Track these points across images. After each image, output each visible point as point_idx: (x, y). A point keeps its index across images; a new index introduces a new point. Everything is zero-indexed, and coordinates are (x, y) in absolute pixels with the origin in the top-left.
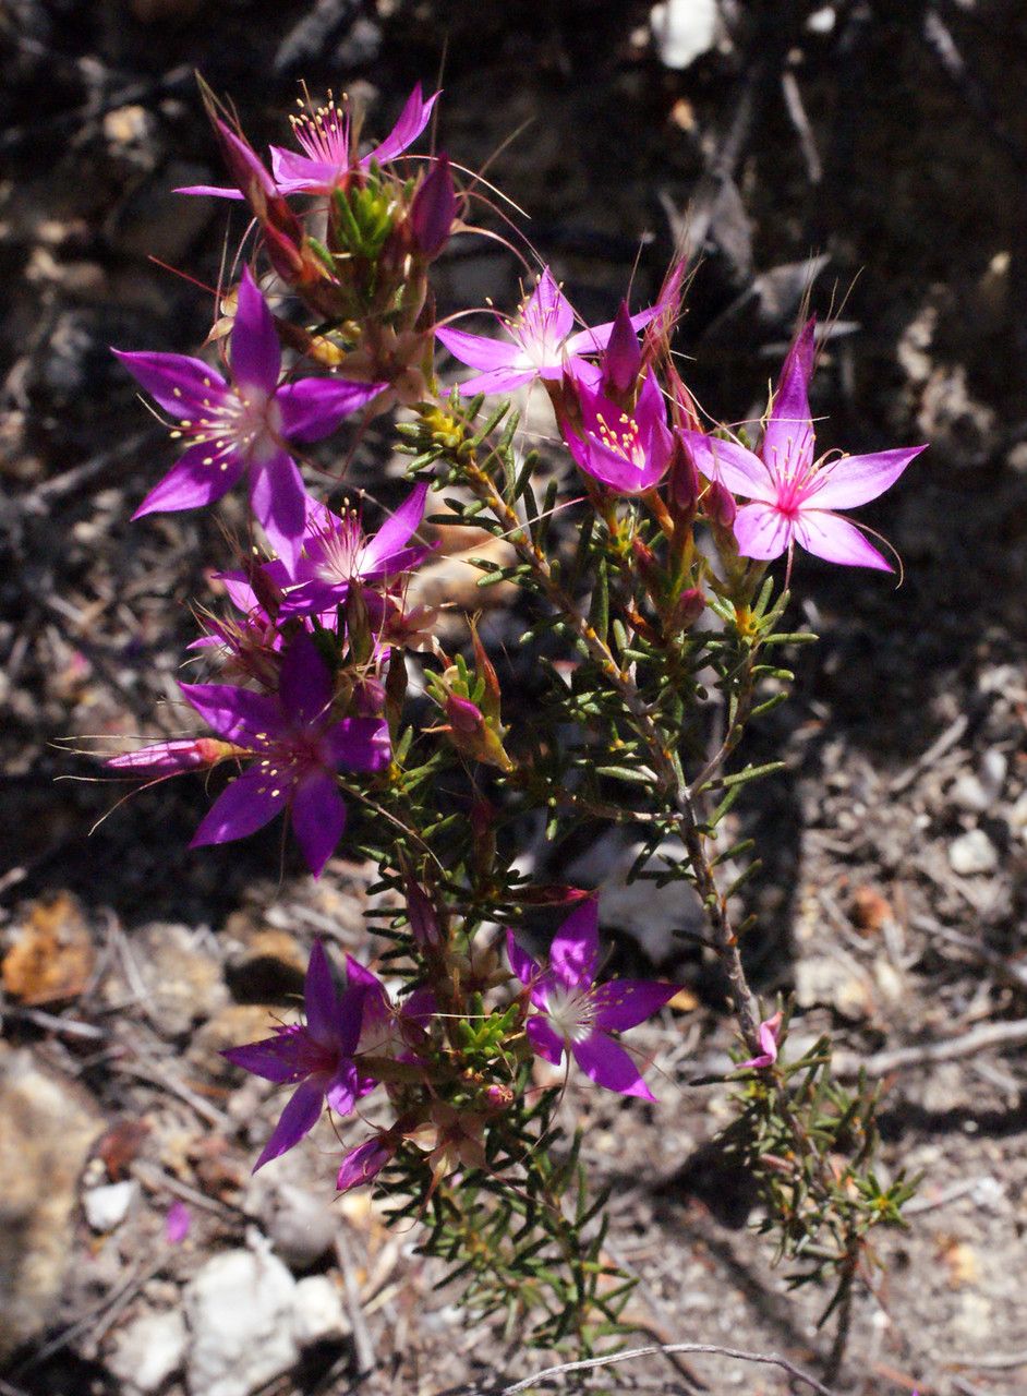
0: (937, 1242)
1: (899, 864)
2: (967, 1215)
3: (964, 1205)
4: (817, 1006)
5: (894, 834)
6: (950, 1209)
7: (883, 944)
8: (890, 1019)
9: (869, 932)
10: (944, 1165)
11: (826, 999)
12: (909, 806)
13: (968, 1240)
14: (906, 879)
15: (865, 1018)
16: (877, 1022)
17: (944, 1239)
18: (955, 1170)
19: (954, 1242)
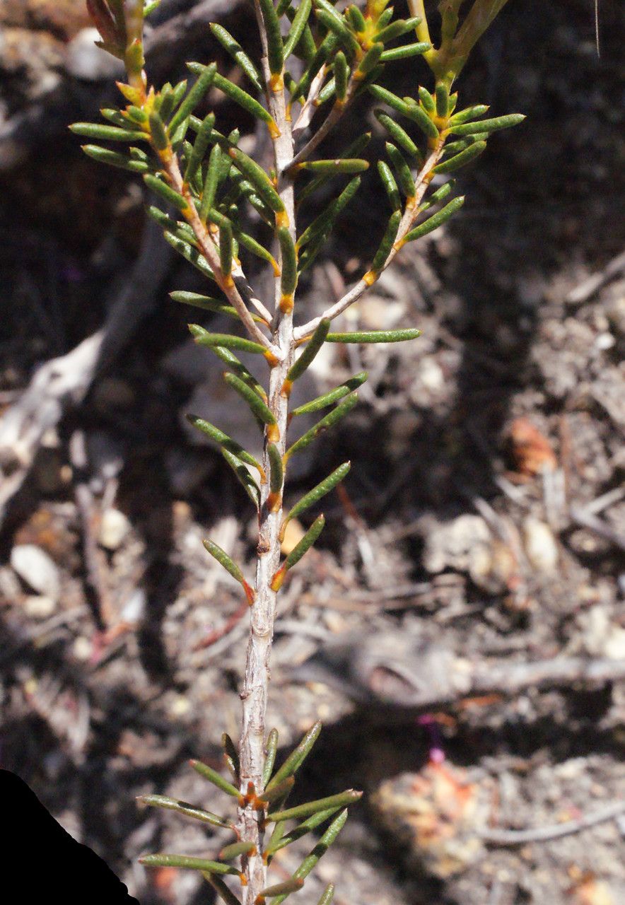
0: (567, 874)
1: (568, 394)
2: (609, 844)
3: (608, 833)
4: (448, 570)
5: (567, 356)
6: (586, 836)
7: (537, 497)
8: (537, 593)
9: (525, 478)
10: (587, 782)
11: (460, 563)
12: (590, 322)
13: (607, 876)
14: (577, 410)
15: (506, 592)
16: (520, 599)
17: (576, 872)
18: (599, 789)
19: (589, 876)
